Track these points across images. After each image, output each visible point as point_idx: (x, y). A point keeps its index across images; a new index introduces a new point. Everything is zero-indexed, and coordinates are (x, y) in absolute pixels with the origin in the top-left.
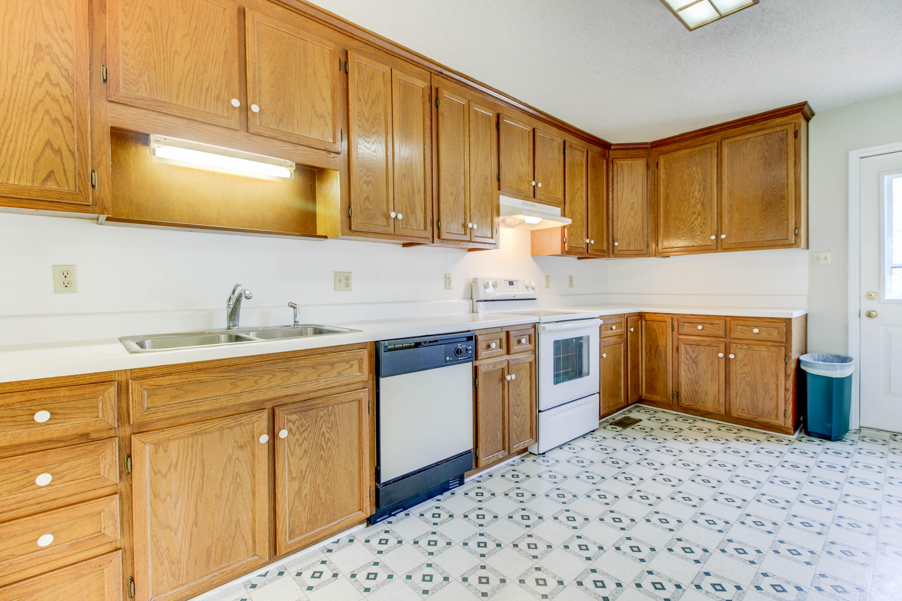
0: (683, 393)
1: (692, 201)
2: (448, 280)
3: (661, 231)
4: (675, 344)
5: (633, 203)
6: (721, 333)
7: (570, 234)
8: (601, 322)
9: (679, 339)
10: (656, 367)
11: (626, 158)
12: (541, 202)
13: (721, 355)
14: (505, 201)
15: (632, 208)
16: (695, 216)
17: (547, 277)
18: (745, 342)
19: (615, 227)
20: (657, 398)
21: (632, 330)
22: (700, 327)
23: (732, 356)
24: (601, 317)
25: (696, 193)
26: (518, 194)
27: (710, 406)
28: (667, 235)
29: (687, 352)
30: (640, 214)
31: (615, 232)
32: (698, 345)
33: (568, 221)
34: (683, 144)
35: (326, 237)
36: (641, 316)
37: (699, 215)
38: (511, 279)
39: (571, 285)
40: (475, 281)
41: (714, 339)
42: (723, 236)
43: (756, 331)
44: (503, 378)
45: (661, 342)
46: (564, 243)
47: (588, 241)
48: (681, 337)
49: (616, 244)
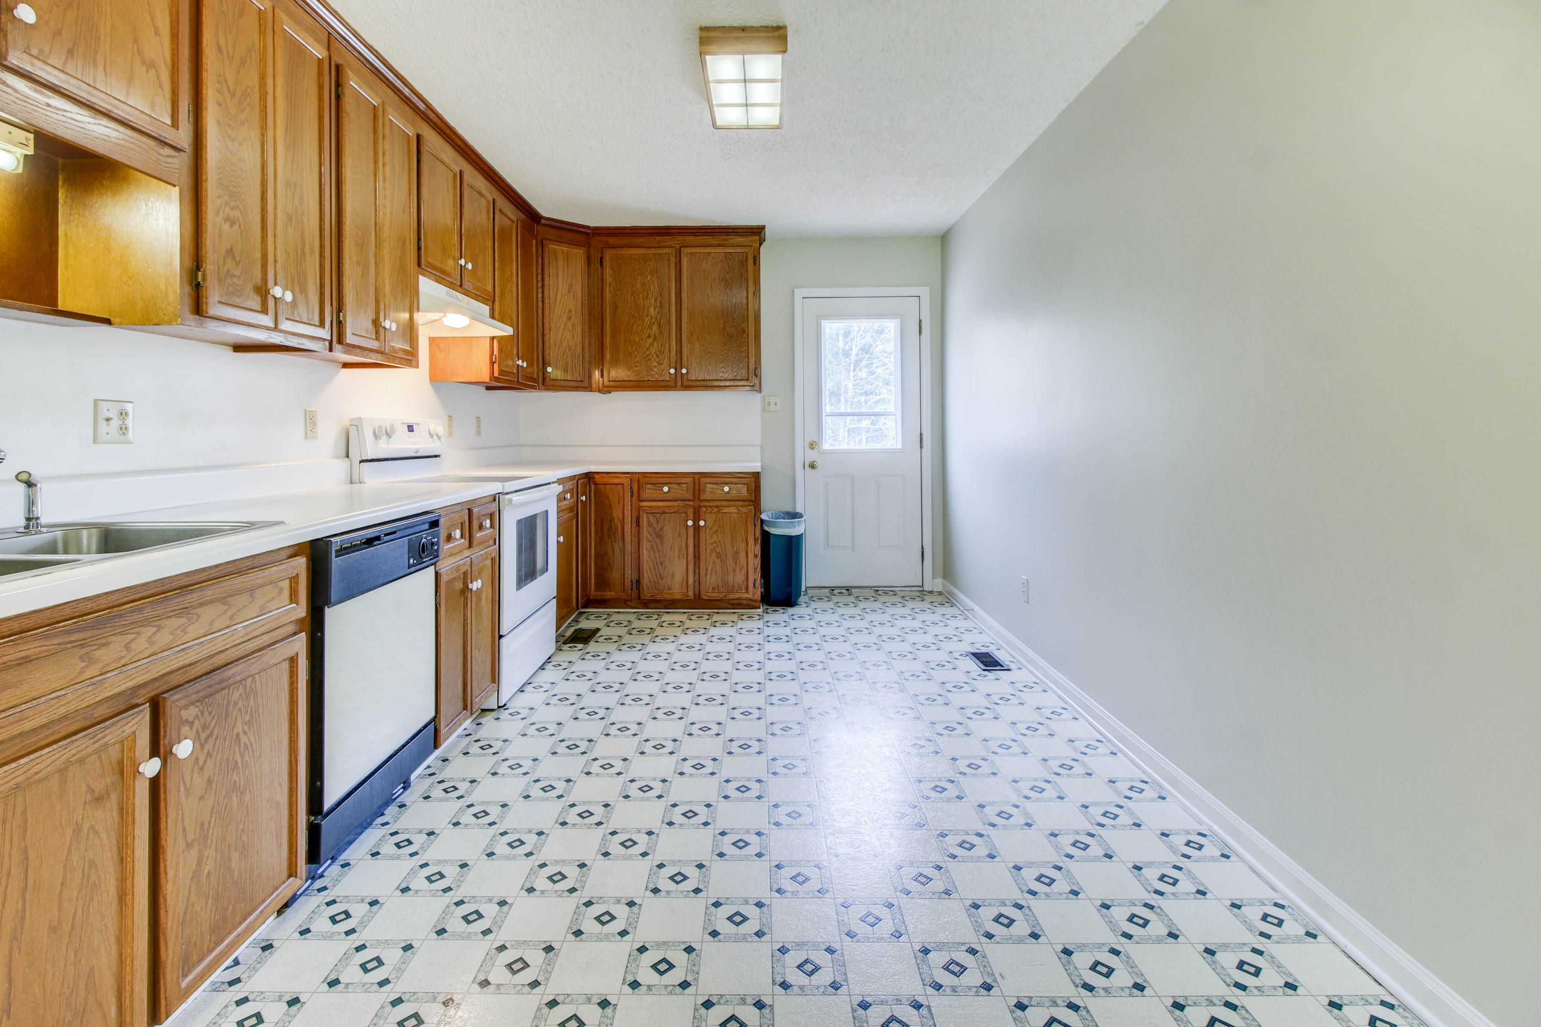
0: (645, 581)
1: (647, 319)
2: (310, 419)
3: (608, 356)
4: (635, 514)
5: (570, 311)
6: (689, 496)
7: (501, 350)
8: (559, 488)
9: (639, 508)
10: (610, 552)
11: (560, 242)
12: (467, 293)
13: (690, 523)
14: (427, 286)
15: (569, 318)
16: (651, 340)
17: (450, 417)
18: (714, 504)
19: (547, 344)
20: (610, 594)
21: (584, 498)
22: (666, 489)
23: (702, 523)
24: (560, 481)
25: (652, 310)
26: (441, 276)
27: (677, 591)
28: (615, 363)
29: (650, 524)
30: (579, 328)
31: (547, 352)
32: (664, 513)
33: (508, 331)
34: (636, 240)
35: (108, 322)
36: (589, 477)
37: (655, 339)
38: (410, 421)
39: (479, 433)
40: (357, 424)
41: (681, 503)
42: (684, 371)
43: (726, 489)
44: (465, 590)
45: (617, 513)
46: (492, 363)
47: (520, 362)
48: (642, 504)
49: (549, 369)
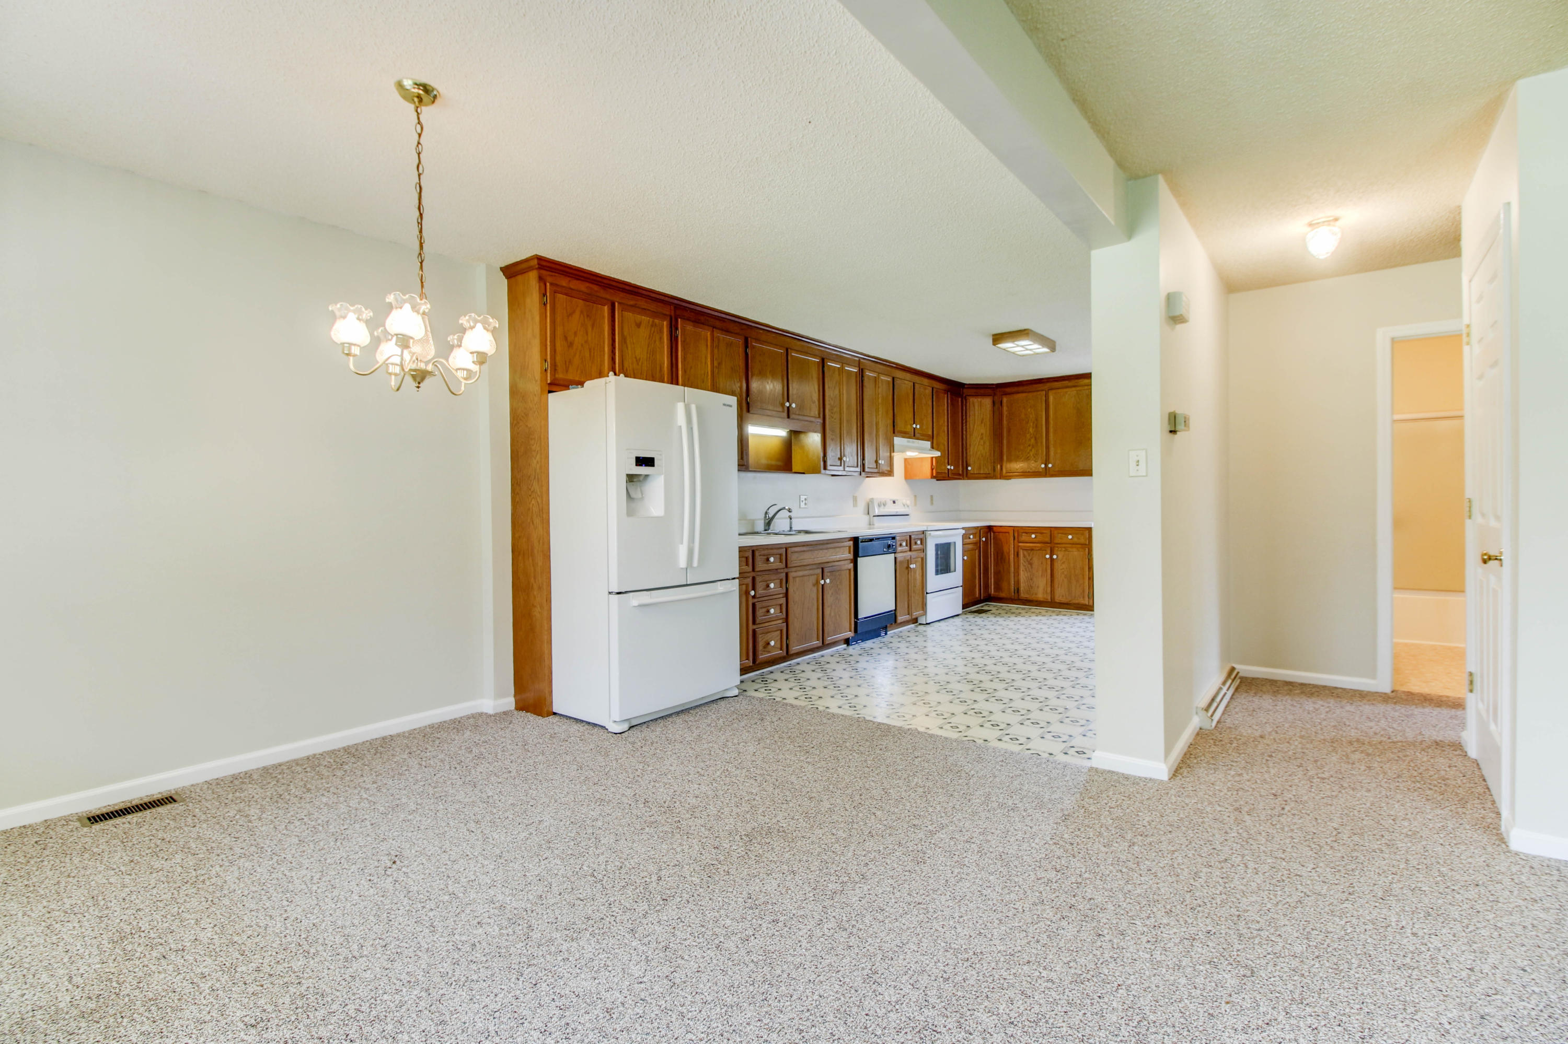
0: (1022, 589)
1: (1028, 435)
2: (855, 499)
3: (1005, 458)
4: (1016, 550)
5: (982, 434)
6: (1048, 539)
7: (937, 462)
8: (963, 532)
9: (1019, 546)
10: (1002, 570)
11: (976, 395)
12: (918, 439)
13: (1048, 556)
14: (898, 441)
15: (982, 438)
16: (1030, 448)
17: (915, 496)
18: (1064, 545)
19: (968, 454)
20: (1002, 595)
21: (984, 539)
22: (1033, 536)
23: (1055, 557)
24: (963, 528)
25: (1031, 430)
26: (905, 434)
27: (1040, 596)
28: (1009, 460)
29: (1024, 556)
30: (988, 444)
31: (968, 458)
32: (1032, 550)
33: (938, 454)
34: (1021, 389)
35: (803, 473)
36: (990, 528)
37: (1033, 447)
38: (894, 499)
39: (932, 504)
40: (872, 500)
41: (1042, 545)
42: (1050, 466)
43: (1070, 537)
44: (908, 567)
45: (1005, 549)
46: (932, 469)
47: (949, 467)
48: (1020, 544)
49: (969, 468)
